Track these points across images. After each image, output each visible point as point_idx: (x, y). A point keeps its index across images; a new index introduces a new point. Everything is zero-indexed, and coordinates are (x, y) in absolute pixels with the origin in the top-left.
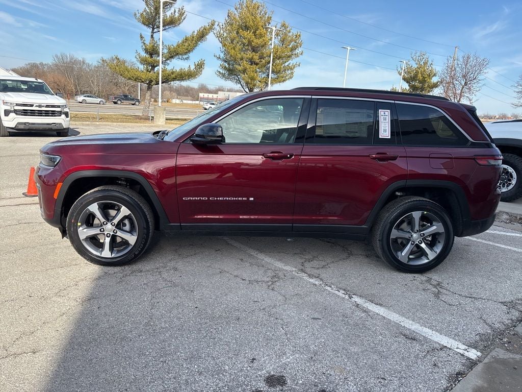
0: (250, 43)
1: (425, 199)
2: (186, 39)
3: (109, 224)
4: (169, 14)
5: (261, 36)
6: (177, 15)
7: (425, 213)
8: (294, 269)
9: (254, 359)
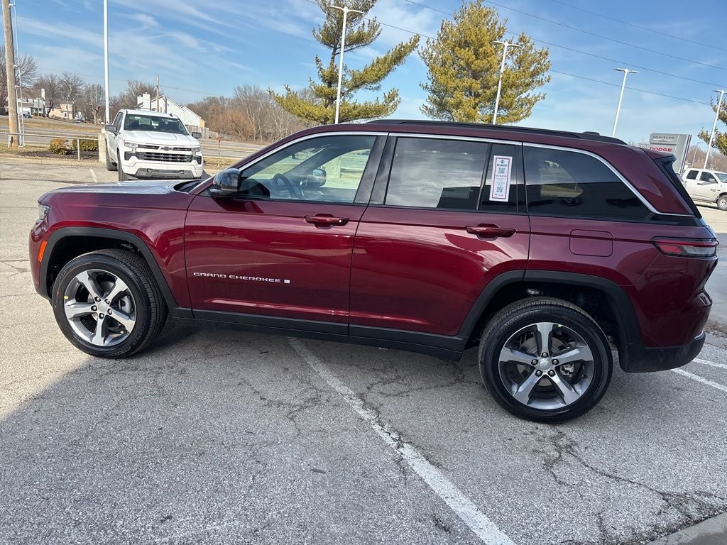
0: (468, 65)
1: (572, 307)
2: (378, 62)
3: (103, 301)
4: (355, 30)
5: (486, 55)
6: (366, 29)
7: (560, 326)
8: (351, 392)
9: (169, 517)
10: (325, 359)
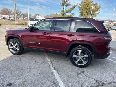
0: (86, 8)
2: (71, 8)
3: (14, 46)
5: (89, 6)
6: (69, 3)
7: (82, 51)
8: (50, 61)
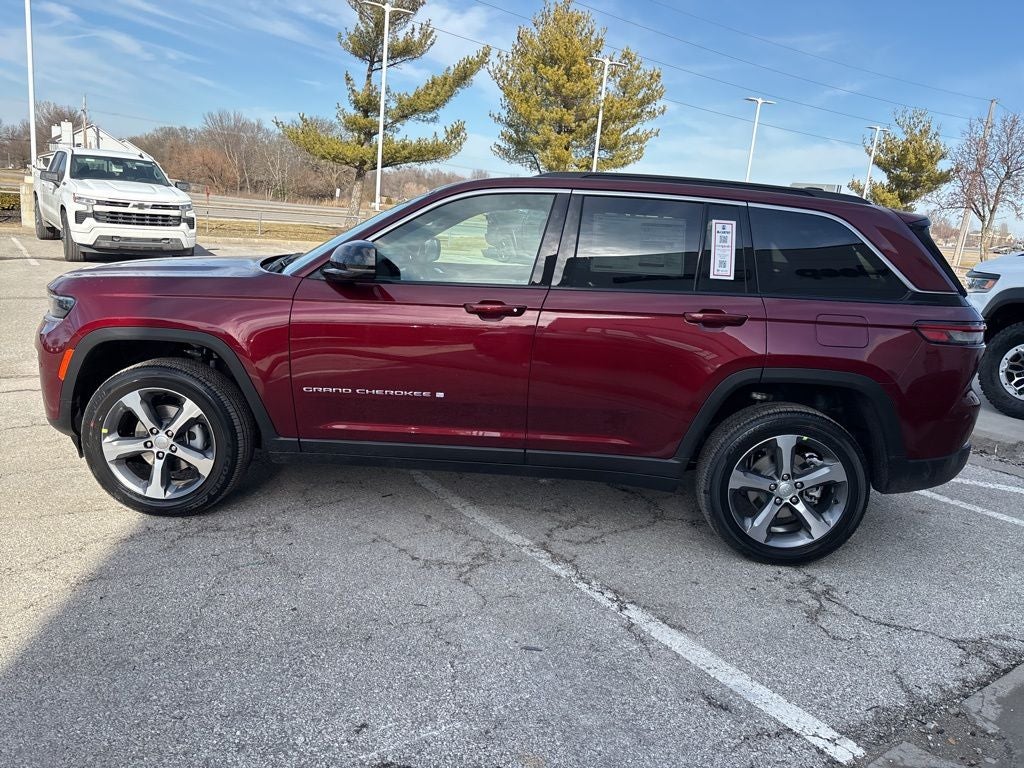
0: (558, 88)
1: (811, 411)
2: (433, 83)
3: (162, 433)
4: (401, 35)
5: (580, 76)
6: (417, 36)
7: (805, 438)
8: (527, 542)
9: (364, 726)
10: (474, 500)
